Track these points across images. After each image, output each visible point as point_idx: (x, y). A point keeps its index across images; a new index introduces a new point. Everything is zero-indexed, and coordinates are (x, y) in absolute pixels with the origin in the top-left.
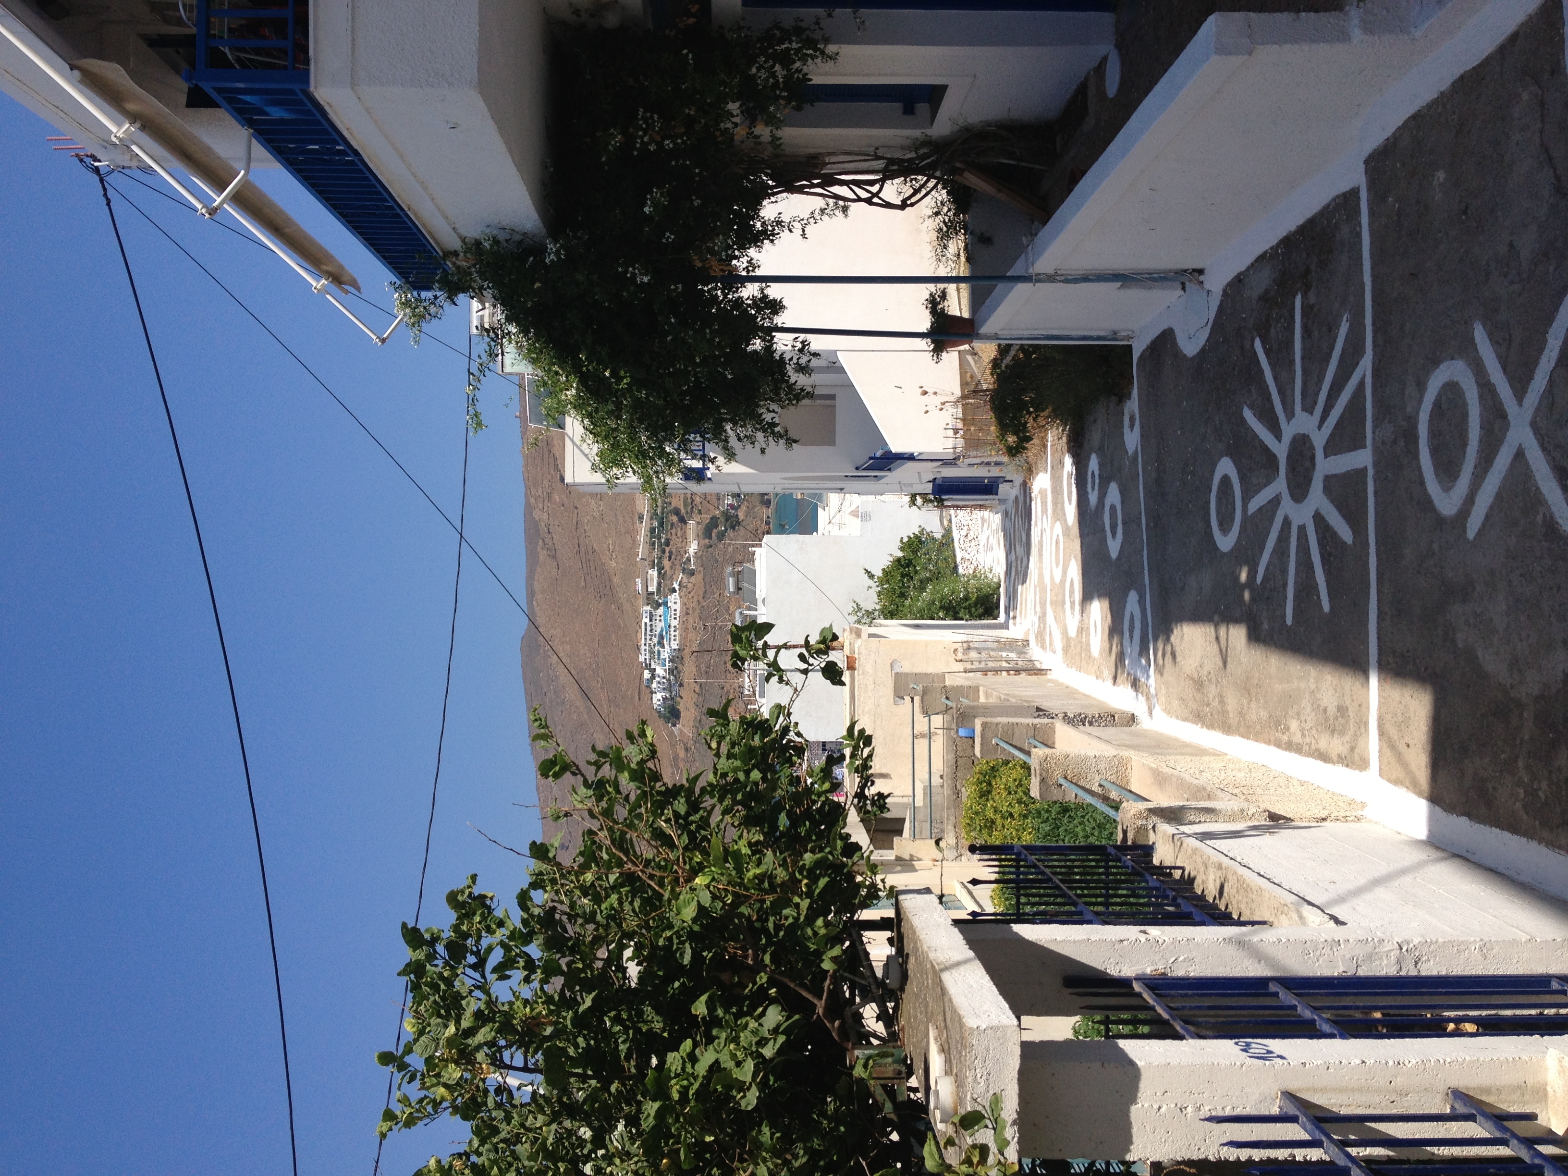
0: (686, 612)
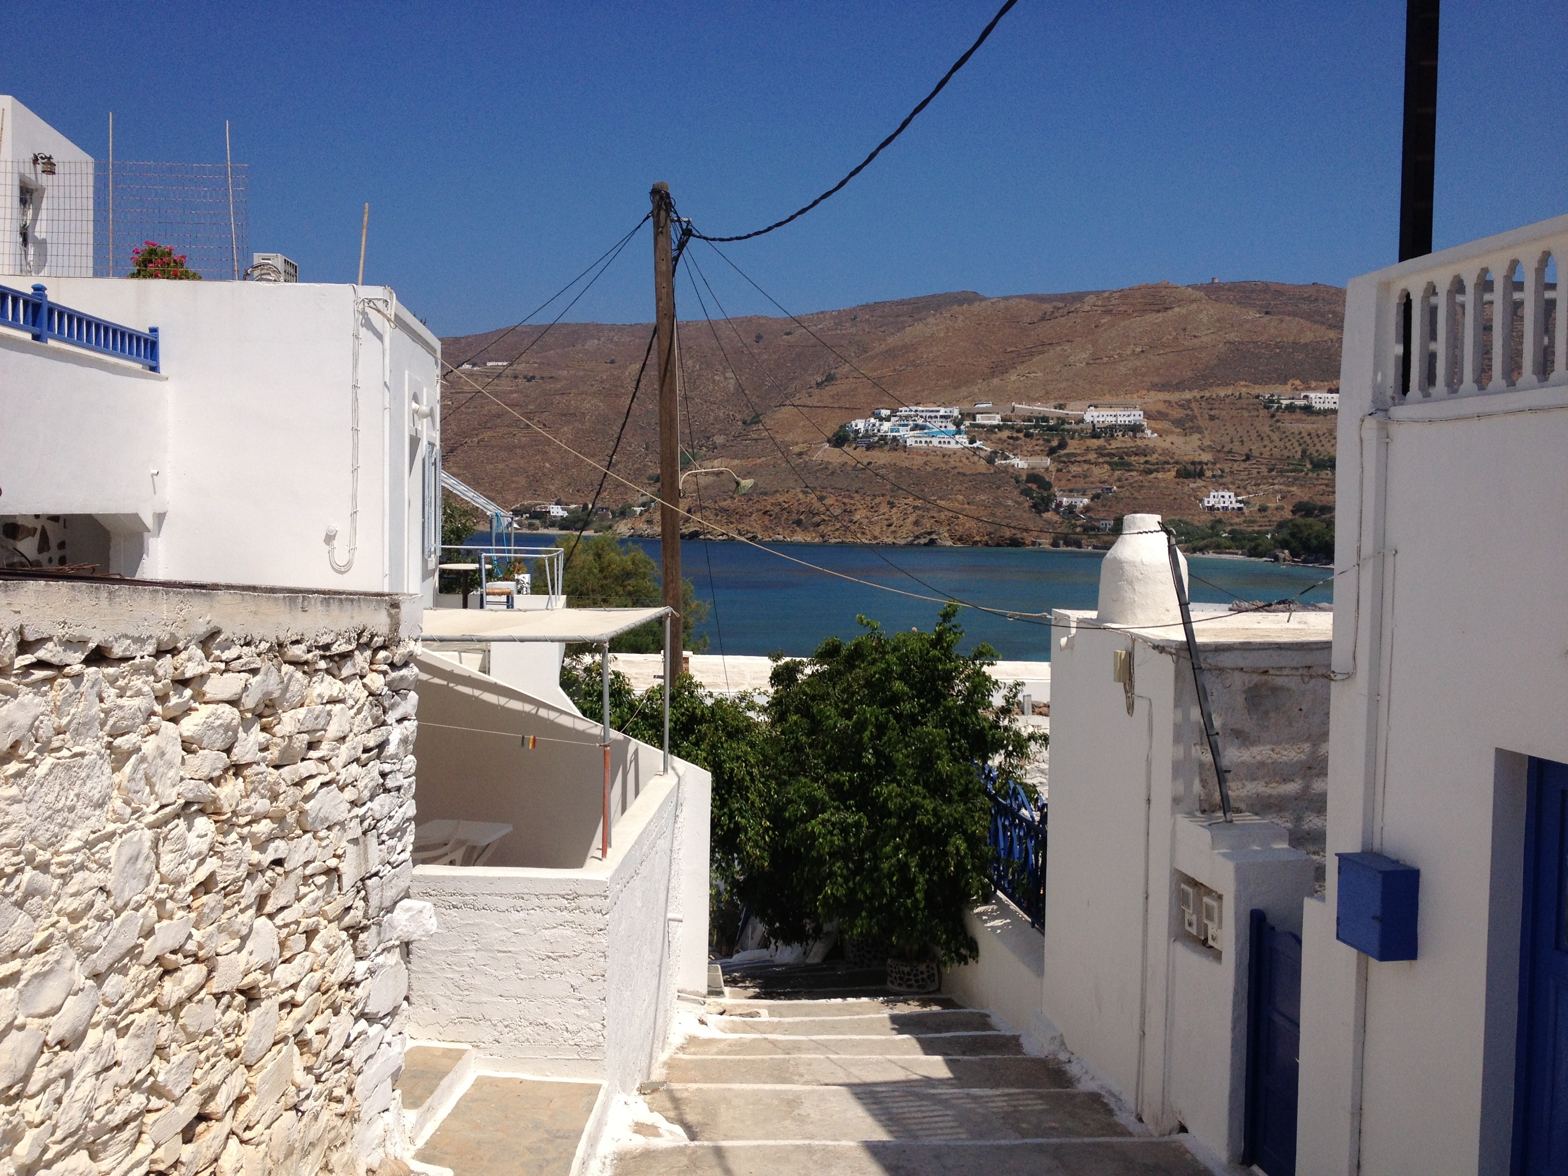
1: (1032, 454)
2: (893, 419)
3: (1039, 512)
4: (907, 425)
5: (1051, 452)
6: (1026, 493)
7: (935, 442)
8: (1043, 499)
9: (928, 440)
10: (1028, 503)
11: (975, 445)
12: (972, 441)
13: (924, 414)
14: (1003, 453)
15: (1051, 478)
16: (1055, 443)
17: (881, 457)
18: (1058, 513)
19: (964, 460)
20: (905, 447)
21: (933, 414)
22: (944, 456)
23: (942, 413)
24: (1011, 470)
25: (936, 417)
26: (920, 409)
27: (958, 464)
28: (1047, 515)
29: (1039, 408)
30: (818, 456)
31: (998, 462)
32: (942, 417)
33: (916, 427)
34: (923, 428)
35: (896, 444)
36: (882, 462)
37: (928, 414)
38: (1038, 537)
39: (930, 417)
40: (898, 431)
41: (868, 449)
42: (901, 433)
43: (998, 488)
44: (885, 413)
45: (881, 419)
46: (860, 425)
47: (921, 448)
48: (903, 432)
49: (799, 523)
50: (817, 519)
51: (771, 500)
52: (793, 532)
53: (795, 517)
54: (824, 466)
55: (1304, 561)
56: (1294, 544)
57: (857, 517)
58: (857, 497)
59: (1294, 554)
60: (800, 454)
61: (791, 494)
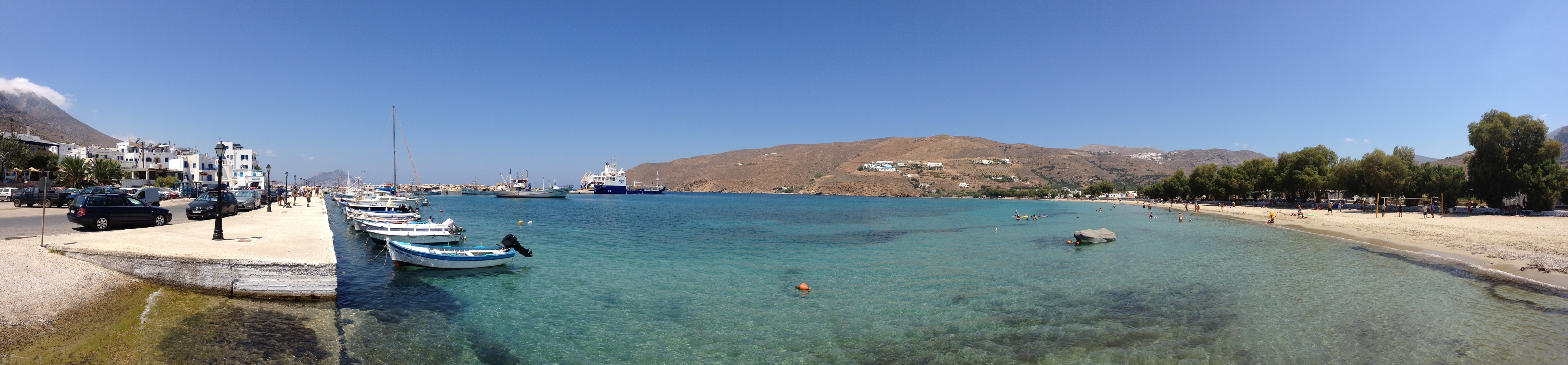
0: (889, 173)
1: (913, 173)
2: (875, 164)
3: (915, 188)
5: (919, 173)
6: (912, 183)
7: (886, 170)
8: (916, 185)
9: (884, 169)
10: (912, 186)
12: (896, 170)
13: (883, 163)
14: (905, 173)
15: (919, 179)
16: (919, 171)
17: (871, 173)
18: (921, 189)
19: (894, 174)
20: (878, 171)
23: (888, 162)
24: (907, 177)
25: (887, 164)
26: (882, 161)
27: (892, 176)
28: (917, 189)
29: (915, 162)
30: (854, 173)
31: (904, 175)
33: (882, 166)
35: (876, 170)
36: (872, 175)
38: (915, 195)
39: (885, 163)
40: (876, 167)
41: (868, 171)
43: (904, 182)
44: (873, 162)
45: (872, 164)
46: (866, 165)
47: (882, 171)
48: (878, 167)
49: (848, 190)
50: (853, 189)
51: (840, 184)
52: (847, 193)
53: (847, 189)
54: (856, 176)
55: (991, 198)
56: (987, 194)
57: (864, 189)
58: (865, 183)
59: (987, 196)
60: (849, 173)
61: (846, 183)
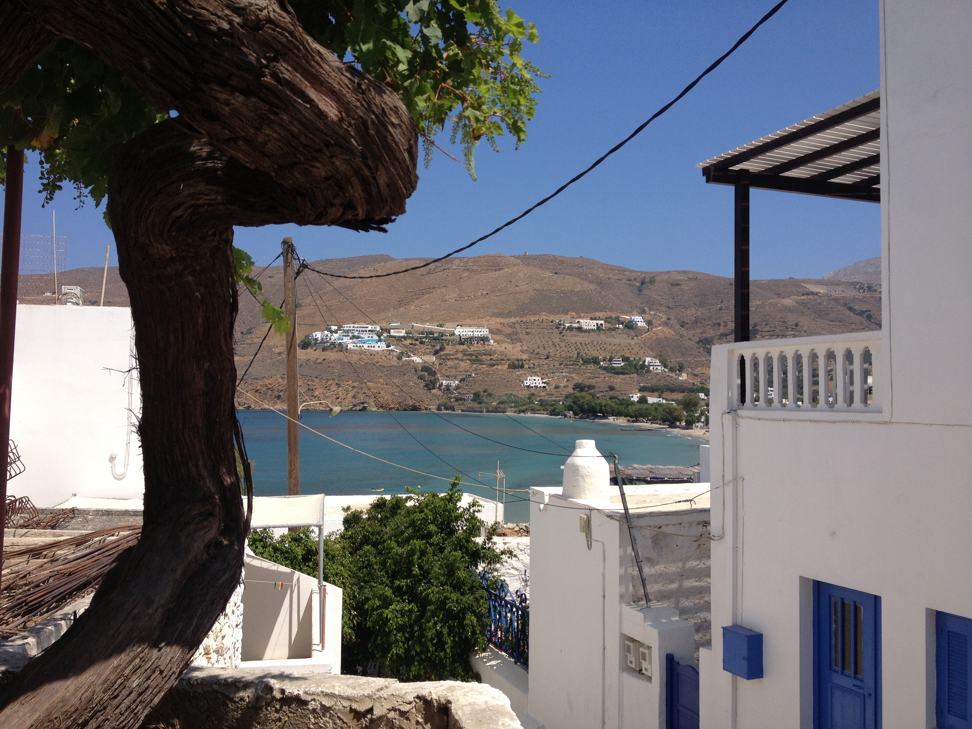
1: (425, 354)
2: (339, 332)
3: (429, 389)
4: (348, 336)
5: (436, 353)
6: (421, 378)
7: (366, 346)
8: (431, 381)
9: (361, 345)
10: (422, 384)
11: (390, 348)
12: (388, 346)
13: (358, 329)
14: (407, 354)
15: (436, 368)
16: (438, 348)
17: (331, 355)
18: (441, 390)
19: (383, 357)
20: (347, 349)
21: (364, 329)
22: (371, 355)
23: (370, 328)
24: (412, 364)
25: (366, 331)
26: (356, 326)
27: (379, 360)
28: (433, 391)
29: (428, 326)
31: (404, 359)
32: (369, 331)
33: (354, 337)
34: (358, 337)
35: (341, 348)
36: (332, 359)
37: (361, 329)
38: (428, 405)
39: (362, 331)
40: (342, 339)
41: (323, 350)
42: (344, 341)
43: (404, 375)
44: (334, 328)
45: (332, 332)
46: (318, 335)
47: (356, 350)
48: (346, 340)
49: (279, 397)
51: (260, 383)
52: (275, 403)
53: (276, 393)
55: (581, 418)
57: (316, 393)
58: (317, 380)
59: (575, 414)
60: (279, 354)
61: (274, 379)
